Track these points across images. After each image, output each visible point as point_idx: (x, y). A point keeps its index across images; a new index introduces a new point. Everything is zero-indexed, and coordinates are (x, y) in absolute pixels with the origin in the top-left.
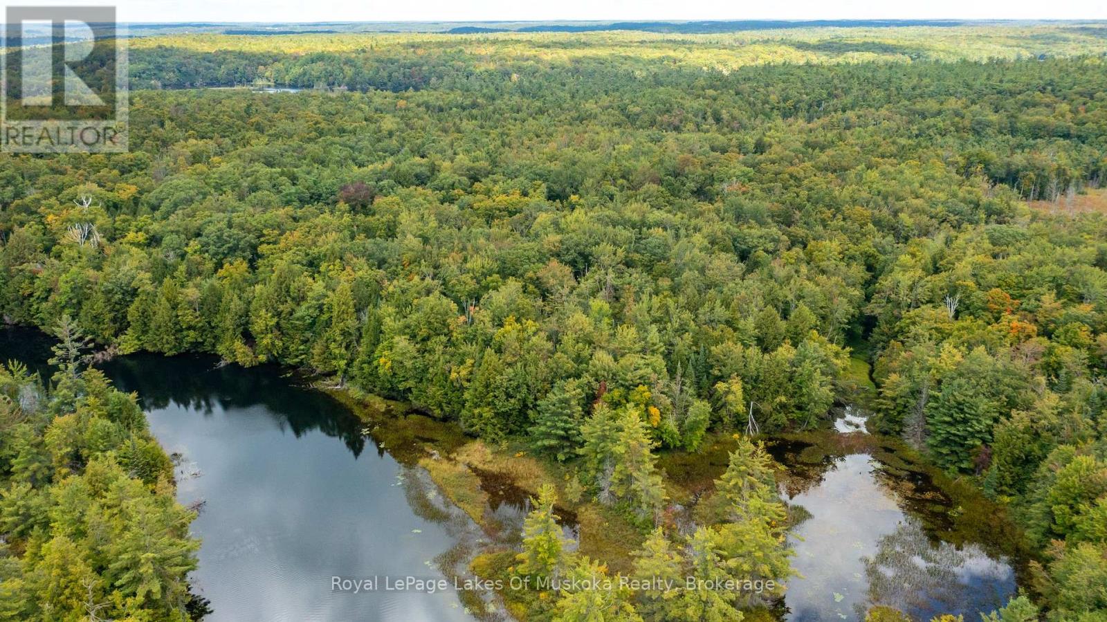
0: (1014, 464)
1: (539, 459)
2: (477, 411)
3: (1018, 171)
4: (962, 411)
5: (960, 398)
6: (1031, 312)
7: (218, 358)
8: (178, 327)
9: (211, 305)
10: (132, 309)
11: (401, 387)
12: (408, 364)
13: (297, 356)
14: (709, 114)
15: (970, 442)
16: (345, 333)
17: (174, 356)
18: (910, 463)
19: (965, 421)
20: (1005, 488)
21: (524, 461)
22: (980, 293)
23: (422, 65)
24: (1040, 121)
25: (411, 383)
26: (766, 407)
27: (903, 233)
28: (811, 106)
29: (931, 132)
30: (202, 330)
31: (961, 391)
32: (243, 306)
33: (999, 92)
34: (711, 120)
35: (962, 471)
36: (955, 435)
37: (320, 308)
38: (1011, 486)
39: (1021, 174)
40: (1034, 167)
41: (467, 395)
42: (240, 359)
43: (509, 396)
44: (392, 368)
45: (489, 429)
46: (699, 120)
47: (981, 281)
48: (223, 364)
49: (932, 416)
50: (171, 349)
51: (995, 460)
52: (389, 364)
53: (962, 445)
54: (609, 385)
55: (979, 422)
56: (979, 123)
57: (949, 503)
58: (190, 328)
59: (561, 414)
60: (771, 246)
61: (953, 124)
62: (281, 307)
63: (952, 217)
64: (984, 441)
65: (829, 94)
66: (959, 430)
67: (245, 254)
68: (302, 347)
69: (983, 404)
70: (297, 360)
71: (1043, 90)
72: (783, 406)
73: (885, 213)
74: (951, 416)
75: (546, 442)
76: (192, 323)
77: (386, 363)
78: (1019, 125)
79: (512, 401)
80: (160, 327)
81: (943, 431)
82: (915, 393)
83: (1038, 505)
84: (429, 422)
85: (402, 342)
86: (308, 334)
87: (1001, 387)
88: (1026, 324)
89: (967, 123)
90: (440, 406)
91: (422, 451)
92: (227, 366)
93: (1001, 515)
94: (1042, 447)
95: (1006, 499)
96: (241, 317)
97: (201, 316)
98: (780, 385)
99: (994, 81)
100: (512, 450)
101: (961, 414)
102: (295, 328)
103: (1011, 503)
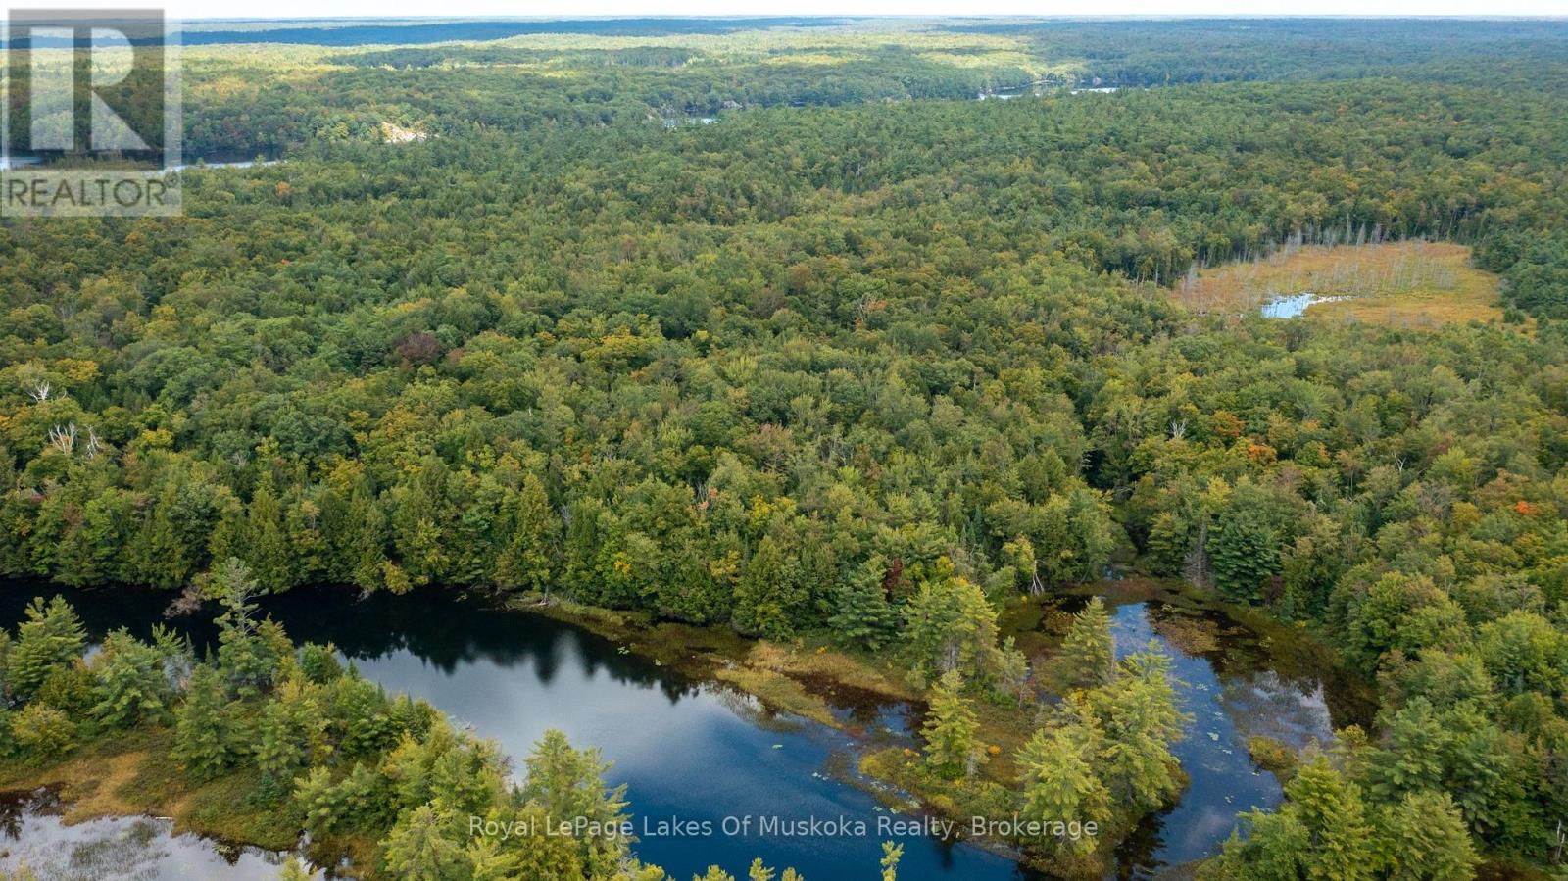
0: (1304, 589)
1: (847, 652)
2: (760, 608)
3: (1133, 256)
4: (1248, 543)
5: (1246, 531)
6: (1262, 434)
7: (358, 589)
8: (291, 553)
9: (332, 519)
10: (216, 536)
11: (642, 593)
12: (653, 564)
13: (468, 572)
14: (739, 191)
15: (1261, 573)
16: (543, 537)
17: (285, 593)
18: (1199, 602)
19: (1253, 554)
20: (1299, 613)
21: (830, 655)
22: (1206, 417)
23: (239, 114)
24: (1126, 187)
25: (655, 587)
26: (1052, 563)
27: (1082, 351)
28: (844, 171)
29: (1013, 205)
30: (324, 553)
31: (1246, 522)
32: (384, 518)
33: (1061, 148)
34: (743, 200)
35: (1254, 603)
36: (1246, 568)
37: (497, 508)
38: (1304, 611)
39: (1137, 259)
40: (1147, 251)
41: (738, 592)
42: (392, 586)
43: (796, 586)
44: (630, 572)
45: (778, 626)
46: (728, 199)
47: (1201, 404)
48: (366, 594)
49: (1218, 552)
50: (283, 584)
51: (1289, 588)
52: (628, 567)
53: (1250, 577)
54: (905, 561)
55: (1266, 552)
56: (1062, 192)
57: (1255, 636)
58: (310, 553)
59: (870, 599)
60: (966, 380)
61: (1033, 194)
62: (443, 513)
63: (1122, 327)
64: (1274, 571)
65: (863, 154)
66: (1251, 563)
67: (341, 447)
68: (477, 560)
69: (1271, 535)
70: (468, 577)
71: (1106, 142)
72: (1067, 560)
73: (1055, 327)
74: (1240, 549)
75: (859, 632)
76: (313, 547)
77: (621, 567)
78: (1104, 192)
79: (803, 591)
80: (266, 556)
81: (1233, 565)
82: (1192, 529)
83: (1356, 622)
84: (688, 629)
85: (642, 542)
86: (482, 543)
87: (1278, 516)
88: (1265, 448)
89: (1049, 192)
90: (702, 609)
91: (708, 663)
92: (373, 595)
93: (1304, 639)
94: (1330, 569)
95: (1304, 624)
96: (382, 531)
97: (322, 534)
98: (1062, 538)
99: (1051, 133)
100: (810, 648)
101: (1249, 546)
102: (464, 537)
103: (1308, 627)
